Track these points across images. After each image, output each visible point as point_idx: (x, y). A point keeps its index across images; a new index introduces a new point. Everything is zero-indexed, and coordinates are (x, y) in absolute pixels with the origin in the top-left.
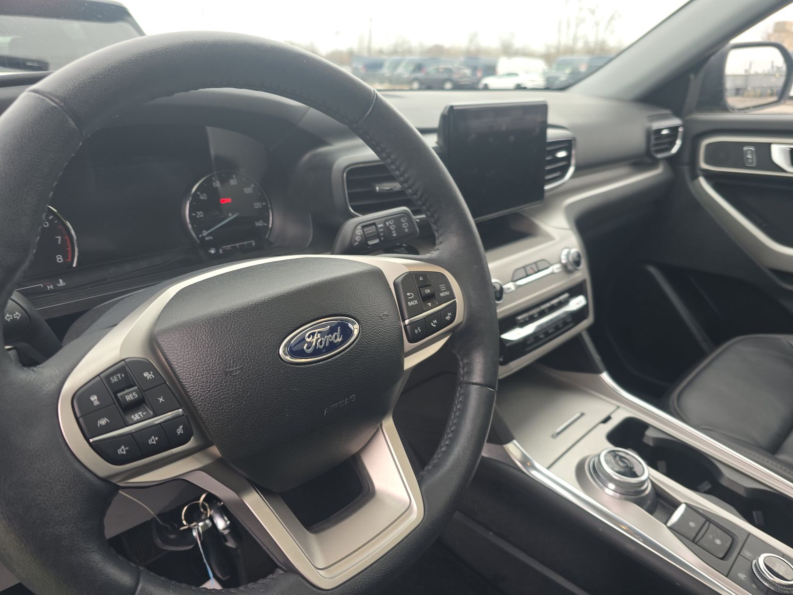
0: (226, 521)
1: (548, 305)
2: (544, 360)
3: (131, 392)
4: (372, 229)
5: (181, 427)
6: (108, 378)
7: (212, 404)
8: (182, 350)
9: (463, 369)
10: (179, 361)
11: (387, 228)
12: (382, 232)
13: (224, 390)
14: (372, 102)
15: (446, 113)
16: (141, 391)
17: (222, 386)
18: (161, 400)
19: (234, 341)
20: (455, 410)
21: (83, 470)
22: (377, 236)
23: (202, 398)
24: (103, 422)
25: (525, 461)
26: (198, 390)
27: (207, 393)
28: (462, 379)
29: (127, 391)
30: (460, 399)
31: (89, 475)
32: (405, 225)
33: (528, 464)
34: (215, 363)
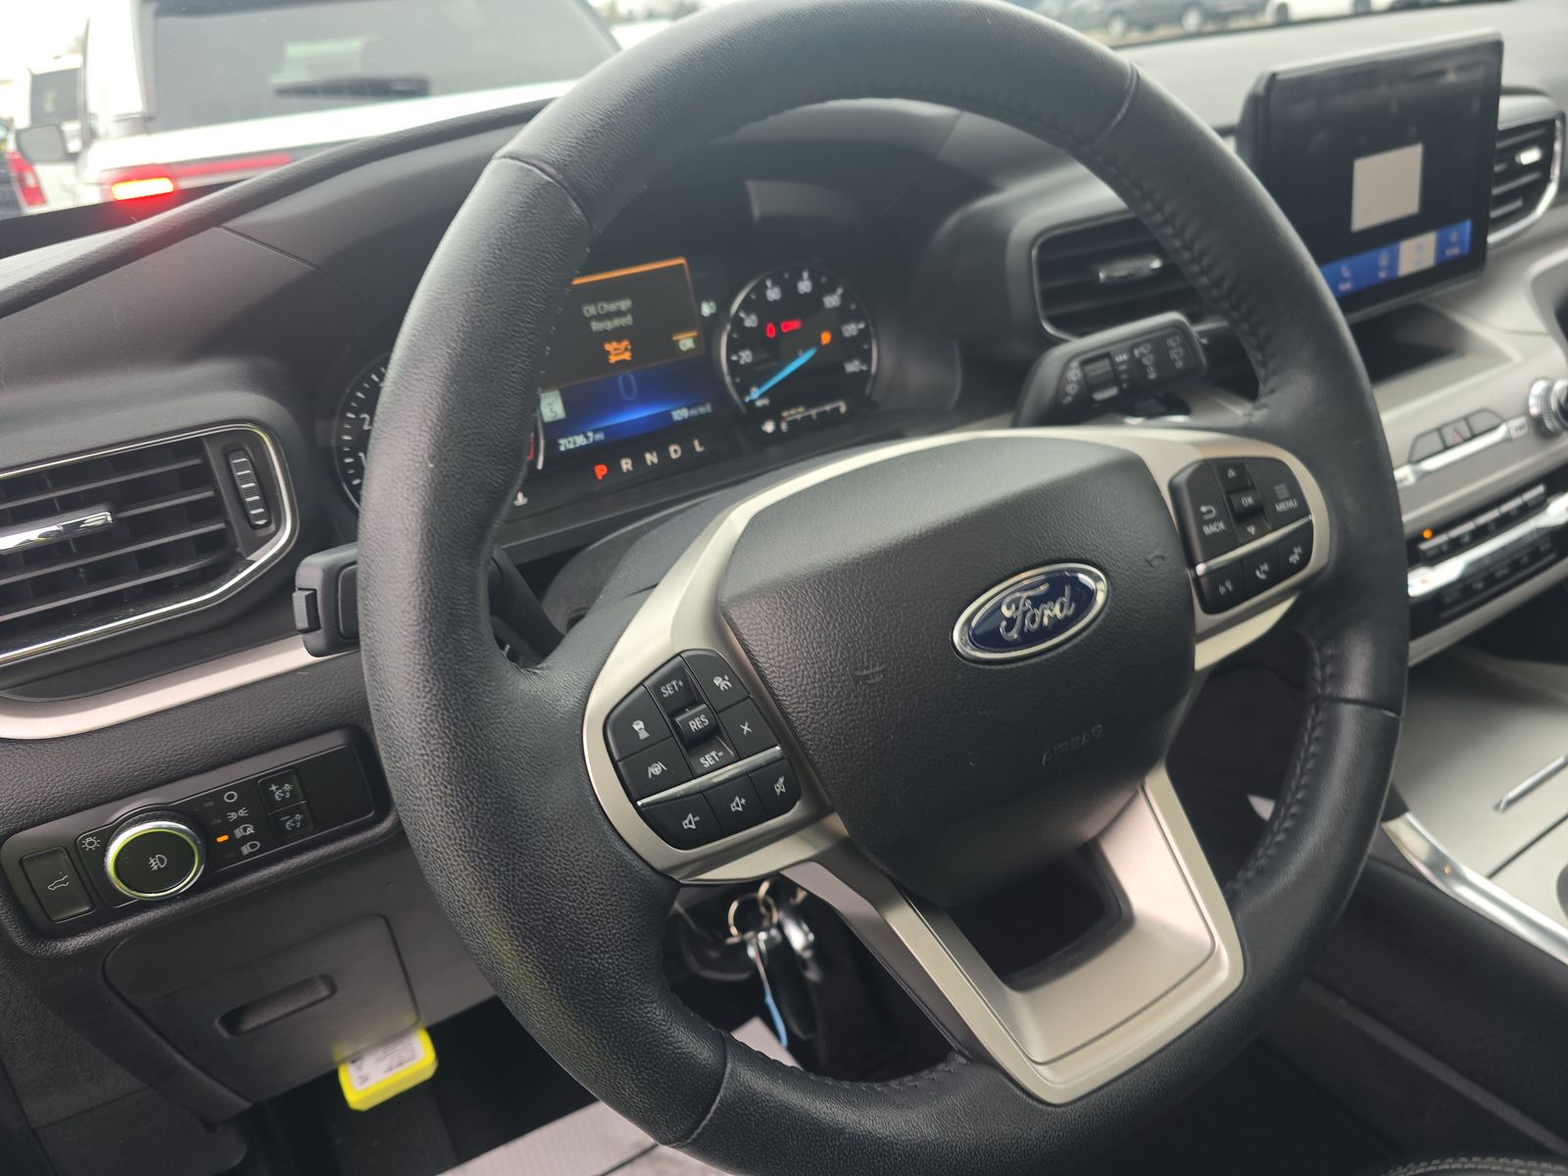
0: (806, 934)
1: (1493, 514)
2: (1479, 640)
3: (698, 715)
4: (1101, 368)
5: (781, 780)
6: (657, 686)
7: (832, 738)
8: (775, 634)
9: (1323, 668)
10: (771, 656)
11: (1136, 363)
12: (1124, 372)
13: (853, 712)
14: (1128, 91)
15: (1261, 89)
16: (714, 712)
17: (851, 704)
18: (746, 728)
19: (868, 618)
20: (1302, 755)
21: (629, 856)
22: (1113, 379)
23: (814, 725)
24: (656, 769)
25: (1438, 862)
26: (806, 711)
27: (823, 717)
28: (1319, 690)
29: (689, 713)
30: (1317, 733)
31: (640, 866)
32: (1177, 355)
33: (1447, 870)
34: (834, 660)
